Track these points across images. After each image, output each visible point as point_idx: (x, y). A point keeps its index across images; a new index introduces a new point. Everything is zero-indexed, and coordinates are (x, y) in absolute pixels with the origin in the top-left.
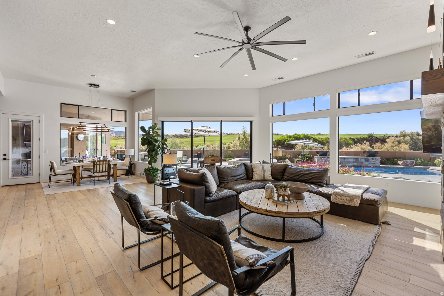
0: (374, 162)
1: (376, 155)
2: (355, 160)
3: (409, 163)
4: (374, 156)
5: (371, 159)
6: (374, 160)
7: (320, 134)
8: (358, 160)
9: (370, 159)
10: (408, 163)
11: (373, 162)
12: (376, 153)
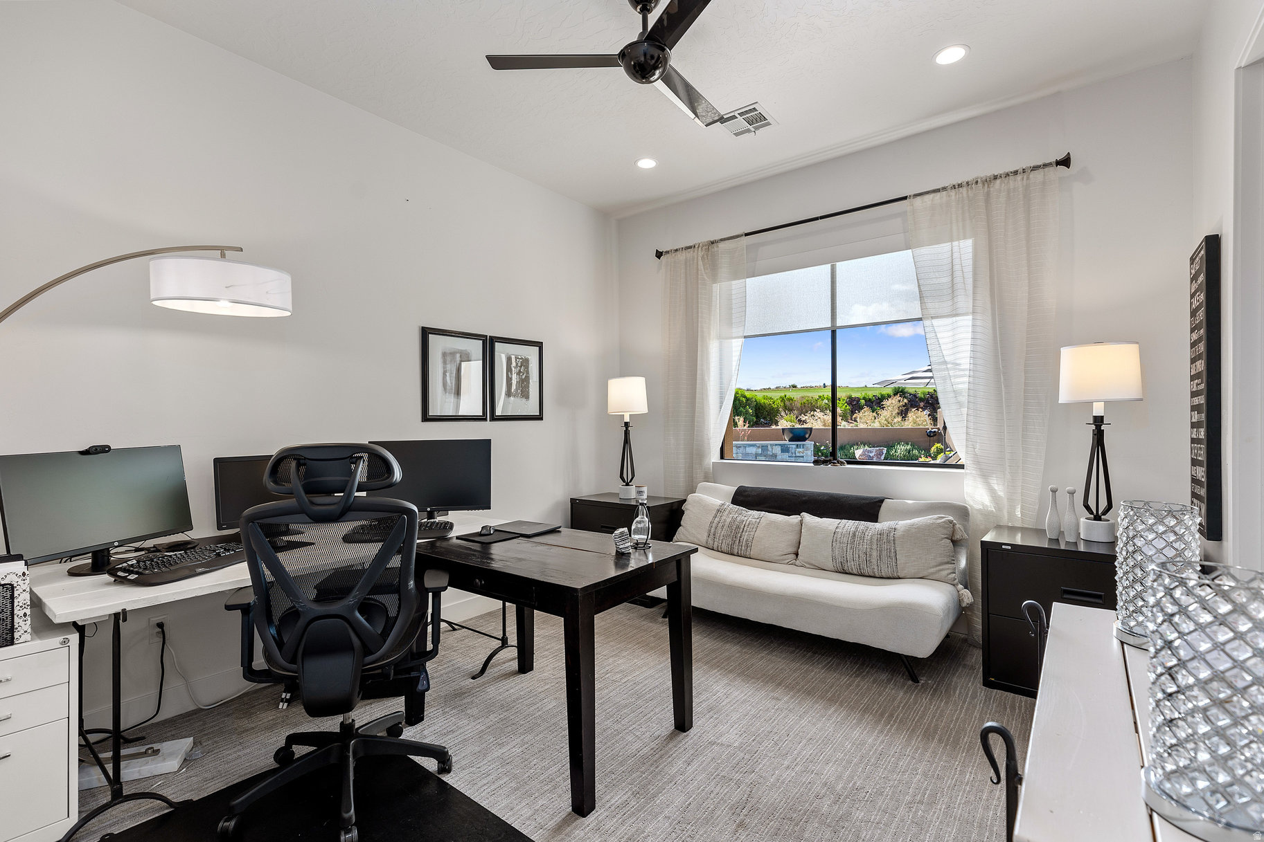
0: (802, 455)
1: (807, 436)
2: (760, 451)
3: (873, 454)
4: (804, 439)
5: (794, 446)
6: (801, 450)
7: (794, 387)
8: (768, 450)
9: (792, 448)
10: (871, 455)
11: (798, 455)
12: (806, 433)
